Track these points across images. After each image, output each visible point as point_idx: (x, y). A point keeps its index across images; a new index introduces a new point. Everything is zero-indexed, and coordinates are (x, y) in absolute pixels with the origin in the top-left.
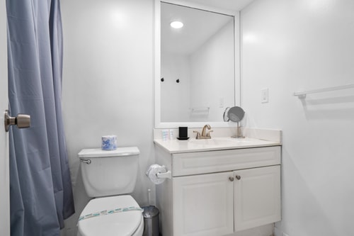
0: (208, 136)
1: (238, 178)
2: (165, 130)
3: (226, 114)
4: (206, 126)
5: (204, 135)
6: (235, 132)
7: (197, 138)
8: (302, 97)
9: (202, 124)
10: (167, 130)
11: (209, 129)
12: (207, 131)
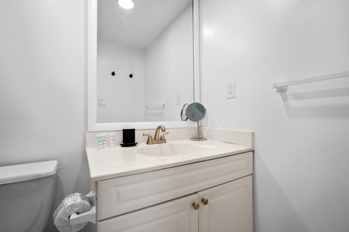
0: (162, 140)
1: (205, 202)
2: (102, 135)
3: (184, 112)
4: (159, 127)
5: (157, 138)
6: (195, 133)
7: (148, 143)
8: (282, 90)
9: (155, 125)
10: (106, 134)
11: (163, 131)
12: (161, 133)
